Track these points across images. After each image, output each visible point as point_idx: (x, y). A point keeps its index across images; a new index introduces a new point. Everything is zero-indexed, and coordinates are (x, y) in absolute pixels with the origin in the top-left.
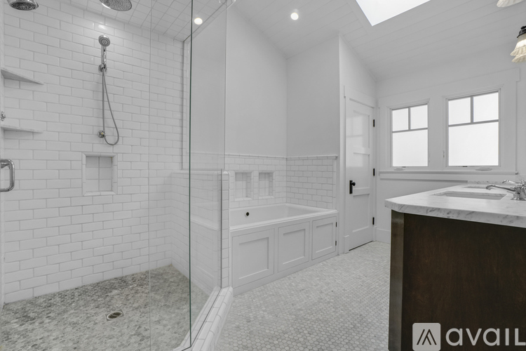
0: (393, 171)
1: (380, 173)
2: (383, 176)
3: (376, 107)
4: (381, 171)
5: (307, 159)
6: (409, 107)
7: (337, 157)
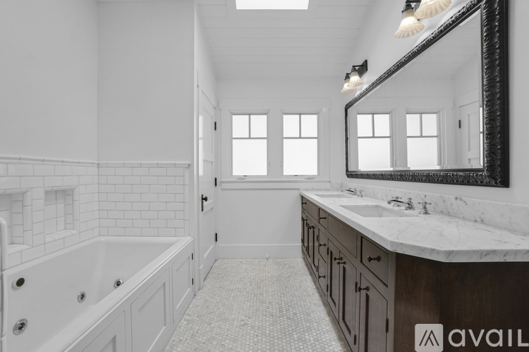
0: (235, 180)
1: (221, 182)
2: (224, 186)
3: (217, 108)
4: (223, 180)
5: (141, 166)
6: (249, 115)
7: (189, 165)
